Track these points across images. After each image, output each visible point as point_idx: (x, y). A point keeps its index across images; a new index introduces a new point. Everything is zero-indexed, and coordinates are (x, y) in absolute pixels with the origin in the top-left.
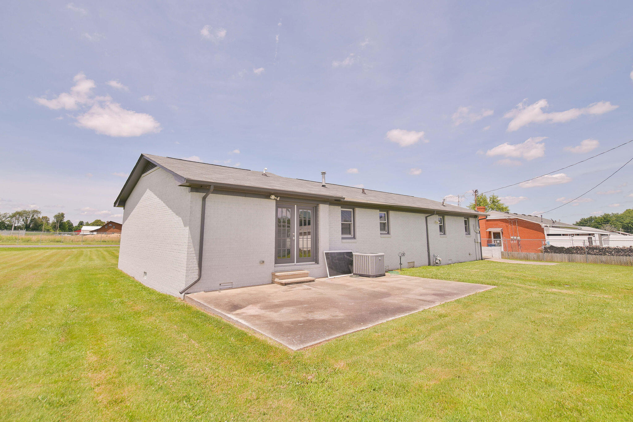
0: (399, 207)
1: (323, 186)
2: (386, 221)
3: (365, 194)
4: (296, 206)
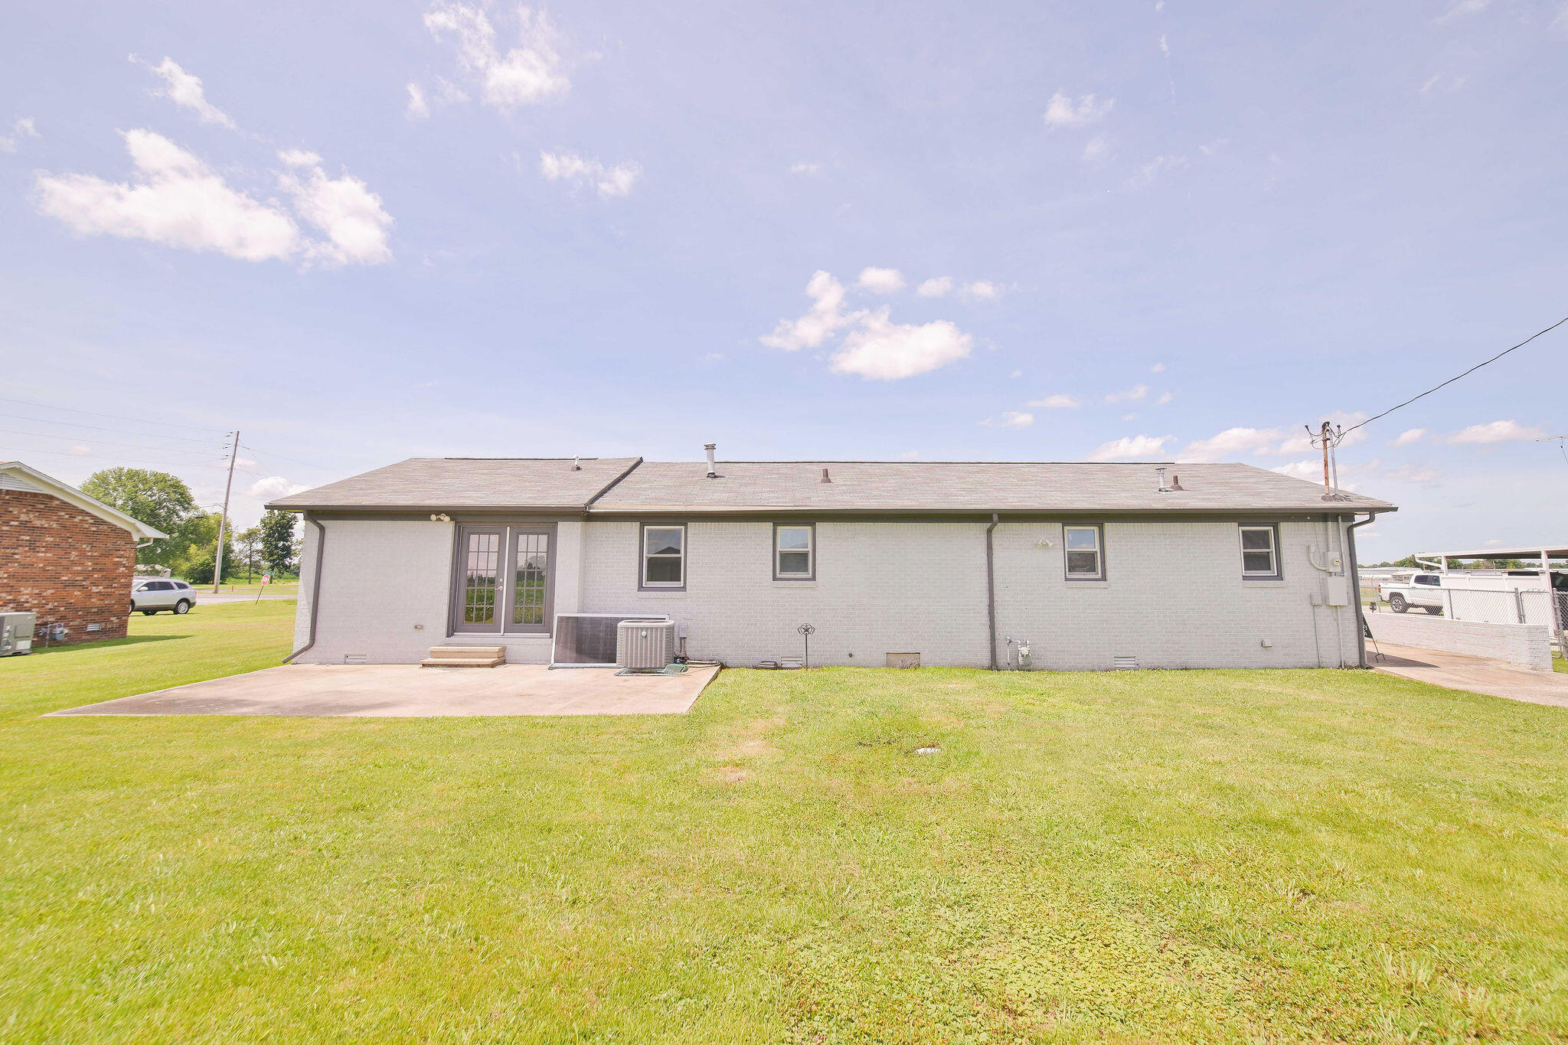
0: (830, 512)
1: (709, 474)
4: (508, 528)
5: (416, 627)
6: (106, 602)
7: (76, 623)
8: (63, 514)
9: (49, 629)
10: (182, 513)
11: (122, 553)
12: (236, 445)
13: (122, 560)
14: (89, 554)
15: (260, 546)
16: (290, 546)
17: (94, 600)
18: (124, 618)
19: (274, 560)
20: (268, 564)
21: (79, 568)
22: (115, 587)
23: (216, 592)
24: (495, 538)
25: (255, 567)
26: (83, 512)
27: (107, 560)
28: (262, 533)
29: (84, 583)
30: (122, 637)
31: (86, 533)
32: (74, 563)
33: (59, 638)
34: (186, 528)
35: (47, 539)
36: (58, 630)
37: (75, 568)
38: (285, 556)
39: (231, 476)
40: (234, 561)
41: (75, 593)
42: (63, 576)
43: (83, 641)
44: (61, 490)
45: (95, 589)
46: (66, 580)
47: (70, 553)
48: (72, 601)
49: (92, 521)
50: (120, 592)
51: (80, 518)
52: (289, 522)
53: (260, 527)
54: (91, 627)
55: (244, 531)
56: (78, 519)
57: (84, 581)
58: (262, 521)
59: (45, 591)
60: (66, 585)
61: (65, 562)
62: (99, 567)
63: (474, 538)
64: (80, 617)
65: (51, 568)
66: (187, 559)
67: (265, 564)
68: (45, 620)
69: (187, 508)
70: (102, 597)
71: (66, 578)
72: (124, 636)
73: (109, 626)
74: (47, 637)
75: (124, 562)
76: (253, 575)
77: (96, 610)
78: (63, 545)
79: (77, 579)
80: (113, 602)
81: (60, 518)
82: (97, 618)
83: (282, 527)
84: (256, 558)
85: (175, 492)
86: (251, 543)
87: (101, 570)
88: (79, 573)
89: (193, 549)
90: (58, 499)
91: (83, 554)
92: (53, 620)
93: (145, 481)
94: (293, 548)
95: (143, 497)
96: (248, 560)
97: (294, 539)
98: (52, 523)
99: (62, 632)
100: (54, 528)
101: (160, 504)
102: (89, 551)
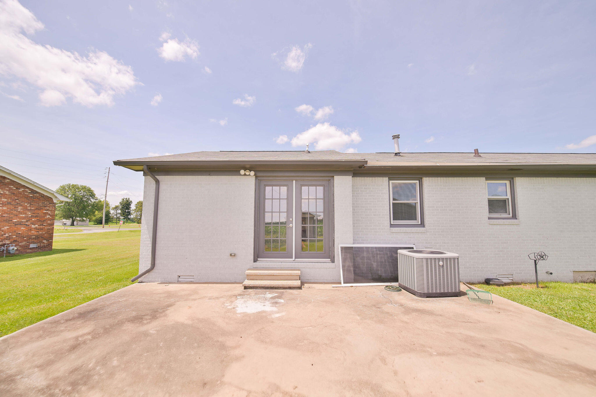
1: (396, 154)
2: (509, 196)
3: (480, 156)
4: (294, 181)
5: (231, 255)
6: (40, 233)
7: (24, 243)
8: (12, 187)
9: (5, 248)
10: (92, 200)
11: (48, 208)
12: (109, 173)
13: (48, 211)
14: (29, 208)
15: (119, 211)
16: (130, 211)
17: (33, 232)
18: (50, 241)
19: (125, 216)
20: (123, 217)
21: (23, 216)
22: (45, 225)
23: (103, 227)
24: (284, 189)
25: (118, 219)
26: (24, 186)
27: (39, 212)
28: (120, 207)
29: (27, 223)
30: (50, 250)
31: (27, 197)
32: (20, 213)
33: (11, 252)
34: (94, 204)
35: (3, 200)
36: (11, 248)
37: (21, 215)
38: (128, 215)
39: (107, 184)
40: (111, 217)
41: (22, 228)
42: (14, 219)
43: (27, 253)
44: (9, 174)
45: (33, 226)
46: (15, 222)
47: (18, 208)
48: (20, 232)
49: (30, 191)
50: (48, 228)
51: (23, 189)
52: (129, 203)
53: (119, 205)
54: (32, 246)
55: (114, 206)
56: (21, 190)
57: (27, 222)
58: (120, 203)
59: (3, 228)
60: (16, 224)
61: (15, 212)
62: (35, 215)
63: (268, 189)
64: (25, 241)
65: (6, 215)
66: (95, 216)
67: (122, 218)
68: (4, 242)
69: (94, 198)
70: (37, 230)
71: (16, 221)
72: (51, 249)
73: (42, 245)
74: (5, 252)
75: (49, 213)
76: (118, 222)
77: (34, 237)
78: (13, 203)
79: (23, 221)
80: (44, 233)
81: (10, 189)
82: (35, 241)
83: (127, 205)
84: (118, 216)
85: (89, 192)
86: (116, 211)
87: (36, 216)
88: (23, 218)
89: (97, 213)
90: (8, 179)
91: (25, 208)
92: (9, 242)
93: (78, 188)
94: (131, 212)
95: (78, 194)
96: (116, 216)
97: (131, 209)
98: (5, 191)
99: (13, 249)
100: (7, 194)
101: (84, 196)
102: (29, 207)
